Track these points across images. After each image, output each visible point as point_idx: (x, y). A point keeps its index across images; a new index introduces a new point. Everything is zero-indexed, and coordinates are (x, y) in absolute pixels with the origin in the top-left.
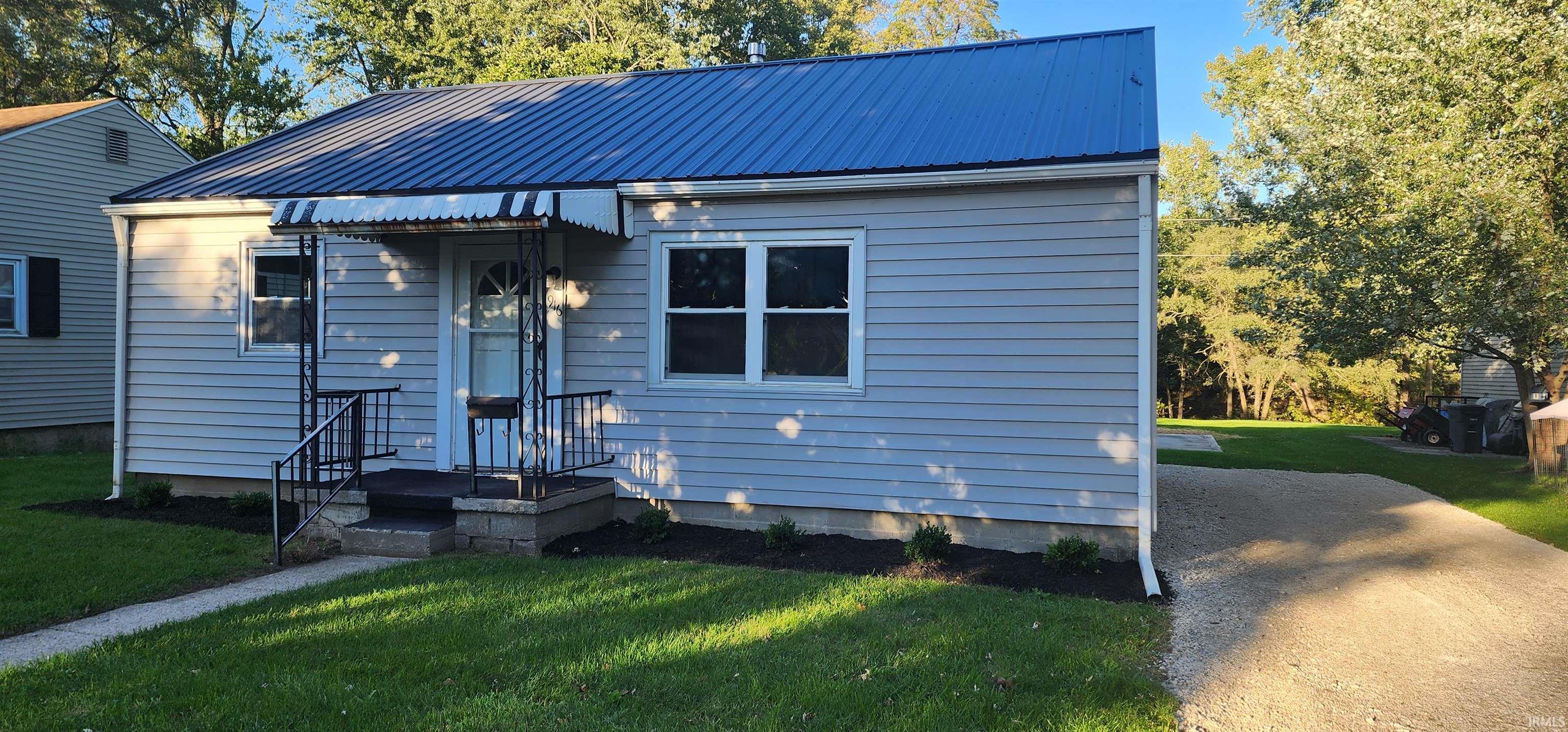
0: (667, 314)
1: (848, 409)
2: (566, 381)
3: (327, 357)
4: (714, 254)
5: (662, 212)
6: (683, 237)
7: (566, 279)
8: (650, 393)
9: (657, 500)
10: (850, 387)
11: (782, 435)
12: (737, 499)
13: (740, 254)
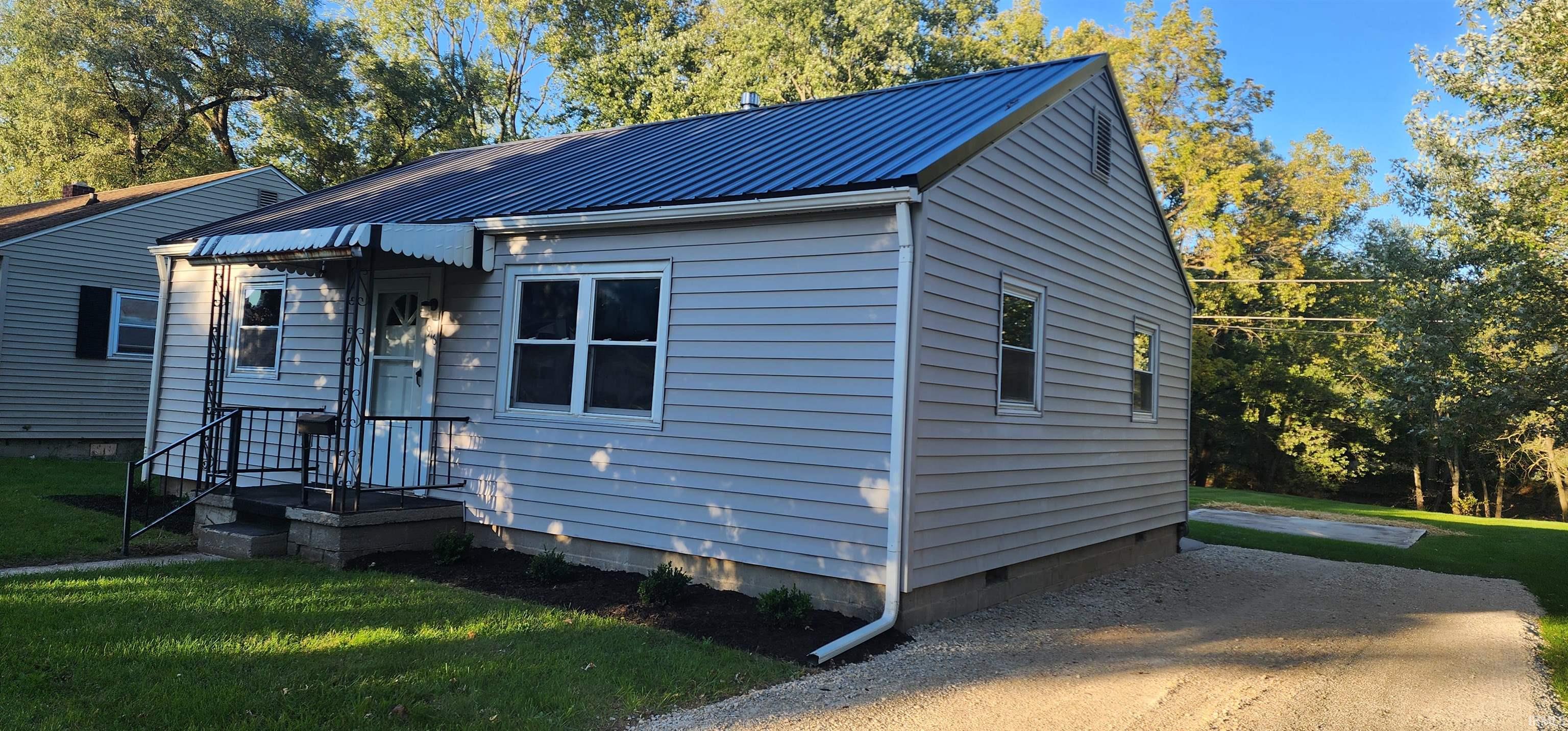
0: (516, 345)
1: (649, 443)
2: (435, 407)
3: (282, 379)
4: (556, 286)
5: (517, 245)
6: (531, 270)
7: (442, 311)
8: (496, 421)
9: (497, 527)
10: (652, 422)
11: (595, 468)
12: (555, 529)
13: (574, 286)
